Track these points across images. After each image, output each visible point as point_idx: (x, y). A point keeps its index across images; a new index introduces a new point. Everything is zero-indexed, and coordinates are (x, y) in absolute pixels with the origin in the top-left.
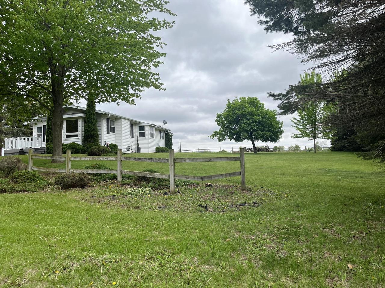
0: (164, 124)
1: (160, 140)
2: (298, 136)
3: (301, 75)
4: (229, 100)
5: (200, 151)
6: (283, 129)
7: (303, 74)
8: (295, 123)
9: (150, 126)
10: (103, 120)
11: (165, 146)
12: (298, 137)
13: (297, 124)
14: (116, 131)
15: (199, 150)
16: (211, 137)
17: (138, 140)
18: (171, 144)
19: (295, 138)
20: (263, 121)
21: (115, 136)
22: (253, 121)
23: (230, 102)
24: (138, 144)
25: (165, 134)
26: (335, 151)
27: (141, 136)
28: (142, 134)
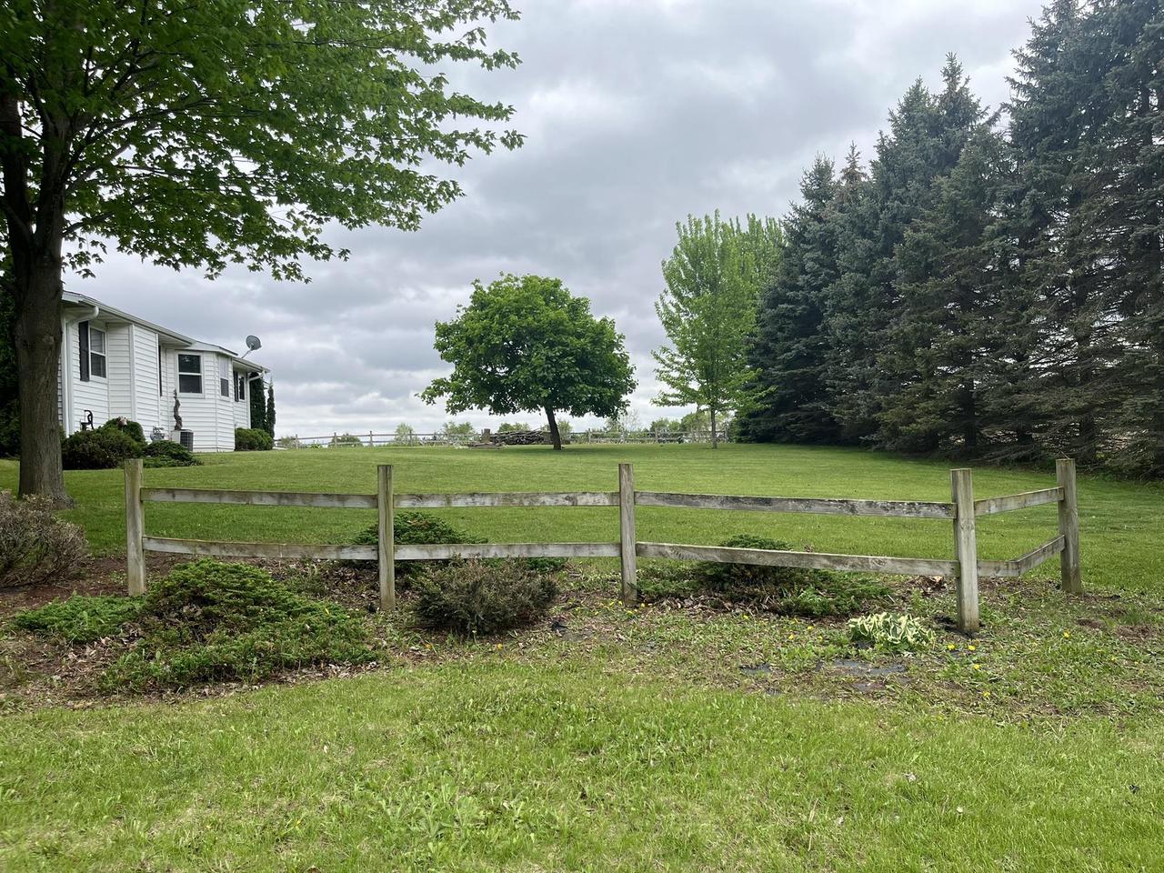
0: (249, 349)
1: (236, 404)
2: (671, 399)
3: (678, 224)
4: (476, 281)
5: (374, 439)
6: (634, 377)
7: (685, 222)
8: (663, 362)
9: (219, 354)
10: (70, 329)
11: (250, 427)
12: (668, 403)
13: (669, 366)
14: (108, 371)
15: (371, 435)
16: (423, 397)
17: (177, 404)
18: (272, 419)
19: (661, 404)
20: (593, 354)
21: (105, 387)
22: (564, 351)
23: (480, 288)
24: (178, 419)
25: (251, 383)
26: (749, 441)
27: (189, 392)
28: (191, 384)
